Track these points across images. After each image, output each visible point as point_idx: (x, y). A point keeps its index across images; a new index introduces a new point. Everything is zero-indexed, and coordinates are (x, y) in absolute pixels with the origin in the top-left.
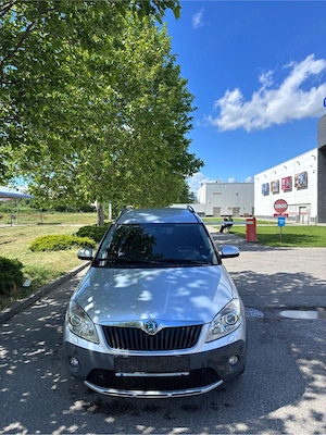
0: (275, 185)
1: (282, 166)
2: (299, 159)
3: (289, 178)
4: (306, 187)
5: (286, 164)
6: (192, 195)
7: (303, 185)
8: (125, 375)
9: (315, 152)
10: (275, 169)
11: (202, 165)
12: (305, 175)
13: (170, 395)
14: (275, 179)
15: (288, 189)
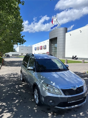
0: (38, 48)
1: (40, 43)
2: (44, 41)
3: (42, 46)
4: (46, 49)
5: (41, 43)
6: (15, 49)
7: (45, 48)
8: (70, 102)
9: (48, 40)
10: (38, 44)
11: (25, 41)
12: (46, 46)
13: (80, 105)
14: (38, 46)
15: (41, 49)
